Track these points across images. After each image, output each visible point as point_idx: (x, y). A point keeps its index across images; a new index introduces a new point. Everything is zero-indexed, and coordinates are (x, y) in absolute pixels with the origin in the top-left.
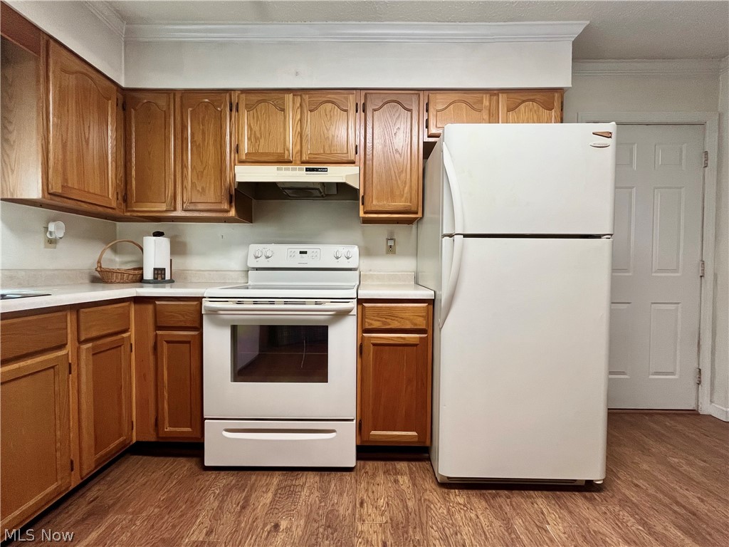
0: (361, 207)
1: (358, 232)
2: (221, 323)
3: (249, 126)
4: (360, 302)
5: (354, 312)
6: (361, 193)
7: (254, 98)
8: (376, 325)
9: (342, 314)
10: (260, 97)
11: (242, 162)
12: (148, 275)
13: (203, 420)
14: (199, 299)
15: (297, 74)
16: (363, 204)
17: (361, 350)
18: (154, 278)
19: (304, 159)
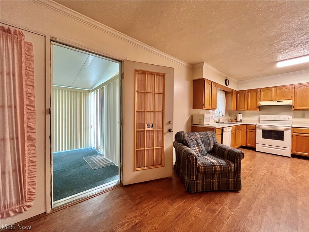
0: (293, 108)
1: (292, 113)
2: (260, 129)
3: (263, 95)
4: (292, 127)
5: (291, 129)
6: (293, 106)
7: (264, 89)
8: (296, 132)
9: (287, 129)
10: (266, 89)
11: (261, 101)
12: (239, 120)
13: (255, 144)
14: (256, 125)
15: (275, 84)
16: (294, 107)
17: (292, 136)
18: (240, 121)
19: (277, 99)
